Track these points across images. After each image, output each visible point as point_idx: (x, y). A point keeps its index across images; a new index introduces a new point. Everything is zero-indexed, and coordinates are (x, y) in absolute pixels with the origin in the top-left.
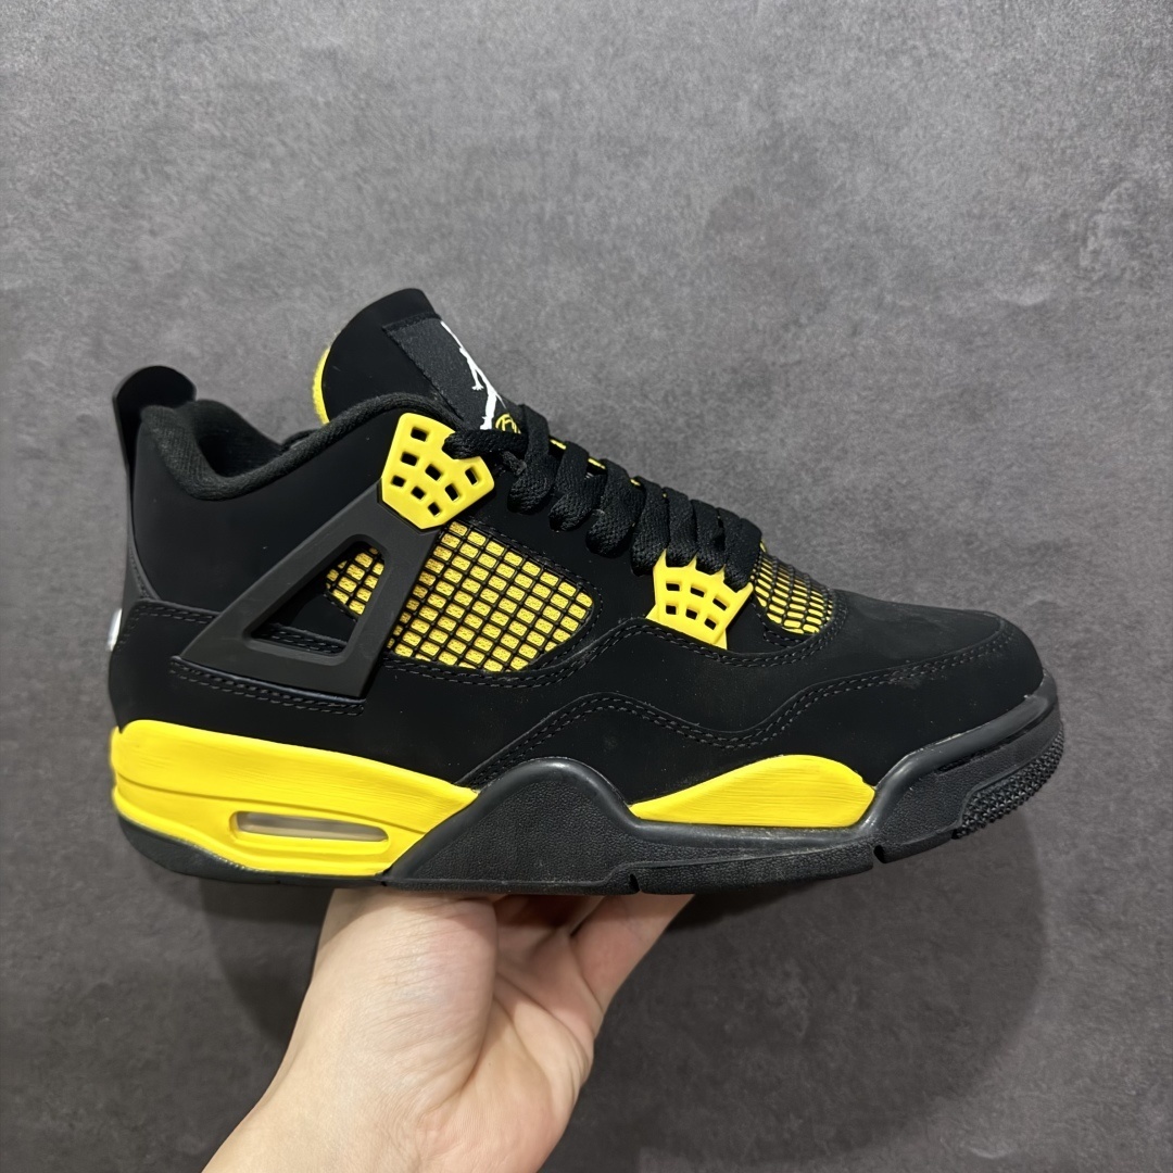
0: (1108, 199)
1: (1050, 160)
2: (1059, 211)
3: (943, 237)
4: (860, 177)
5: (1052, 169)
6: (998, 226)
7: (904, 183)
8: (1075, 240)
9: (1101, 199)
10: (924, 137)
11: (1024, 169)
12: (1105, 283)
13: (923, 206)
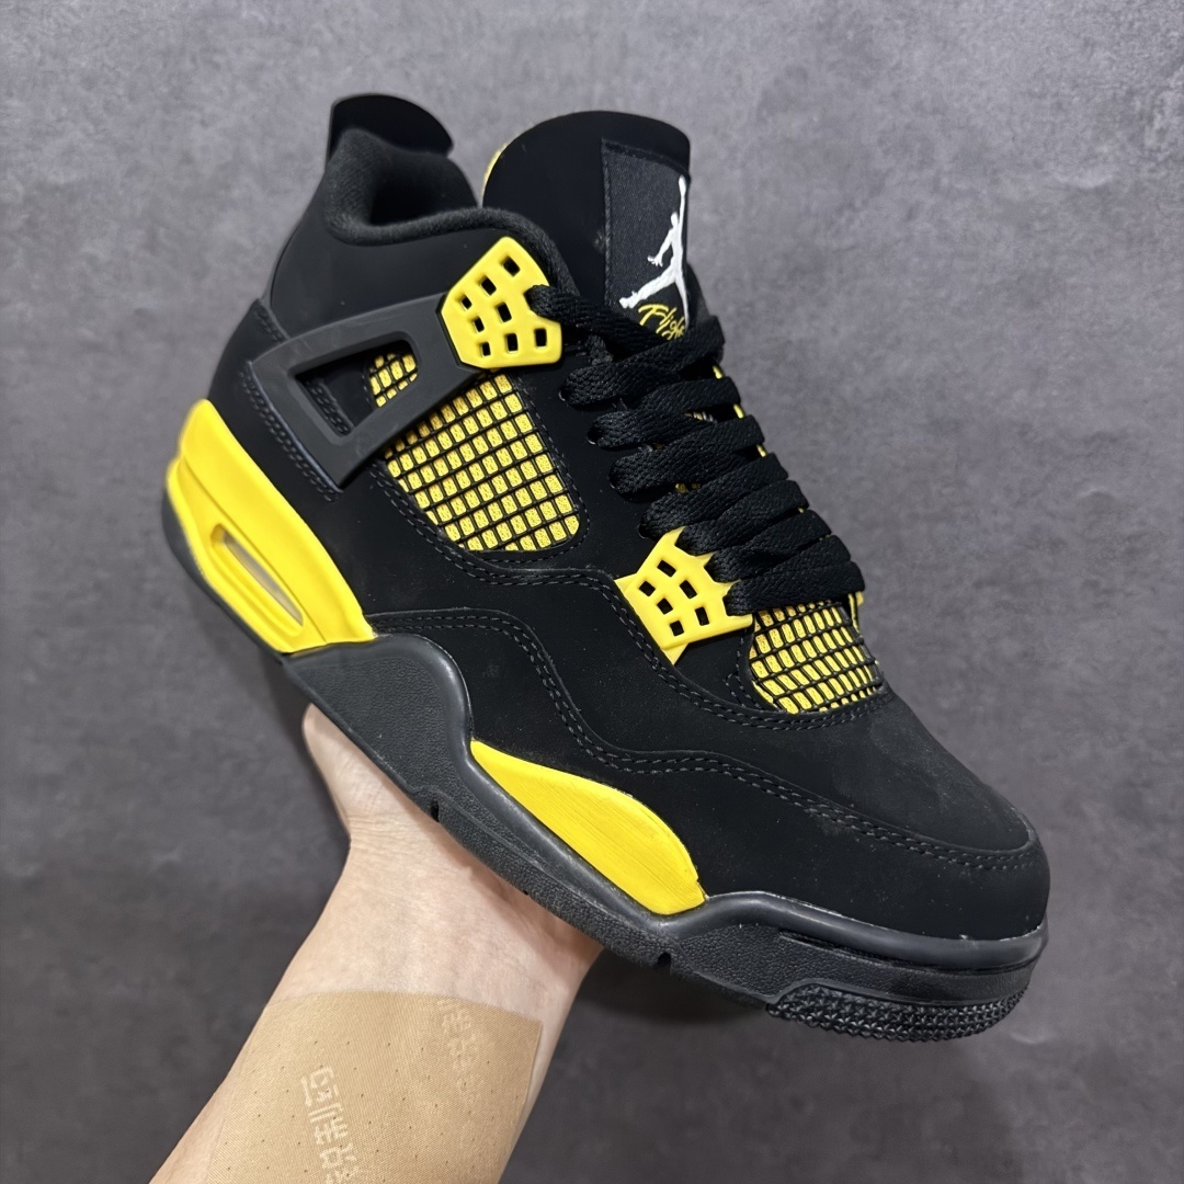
0: (1177, 74)
1: (1117, 34)
2: (1125, 88)
3: (1002, 117)
4: (917, 54)
5: (1118, 44)
6: (1059, 106)
7: (964, 61)
8: (1141, 118)
9: (1170, 75)
10: (984, 12)
11: (1089, 44)
12: (1171, 163)
13: (982, 85)
